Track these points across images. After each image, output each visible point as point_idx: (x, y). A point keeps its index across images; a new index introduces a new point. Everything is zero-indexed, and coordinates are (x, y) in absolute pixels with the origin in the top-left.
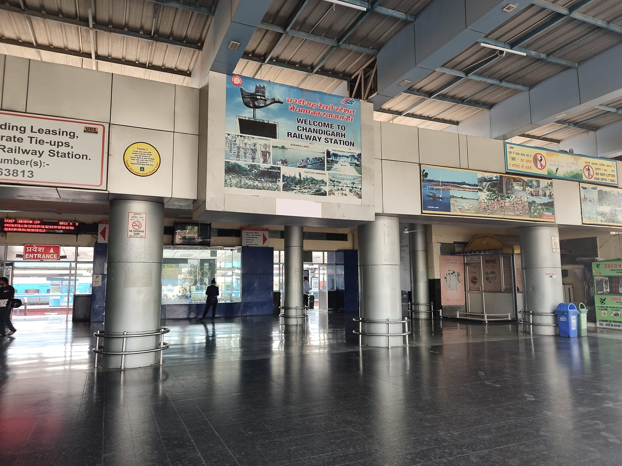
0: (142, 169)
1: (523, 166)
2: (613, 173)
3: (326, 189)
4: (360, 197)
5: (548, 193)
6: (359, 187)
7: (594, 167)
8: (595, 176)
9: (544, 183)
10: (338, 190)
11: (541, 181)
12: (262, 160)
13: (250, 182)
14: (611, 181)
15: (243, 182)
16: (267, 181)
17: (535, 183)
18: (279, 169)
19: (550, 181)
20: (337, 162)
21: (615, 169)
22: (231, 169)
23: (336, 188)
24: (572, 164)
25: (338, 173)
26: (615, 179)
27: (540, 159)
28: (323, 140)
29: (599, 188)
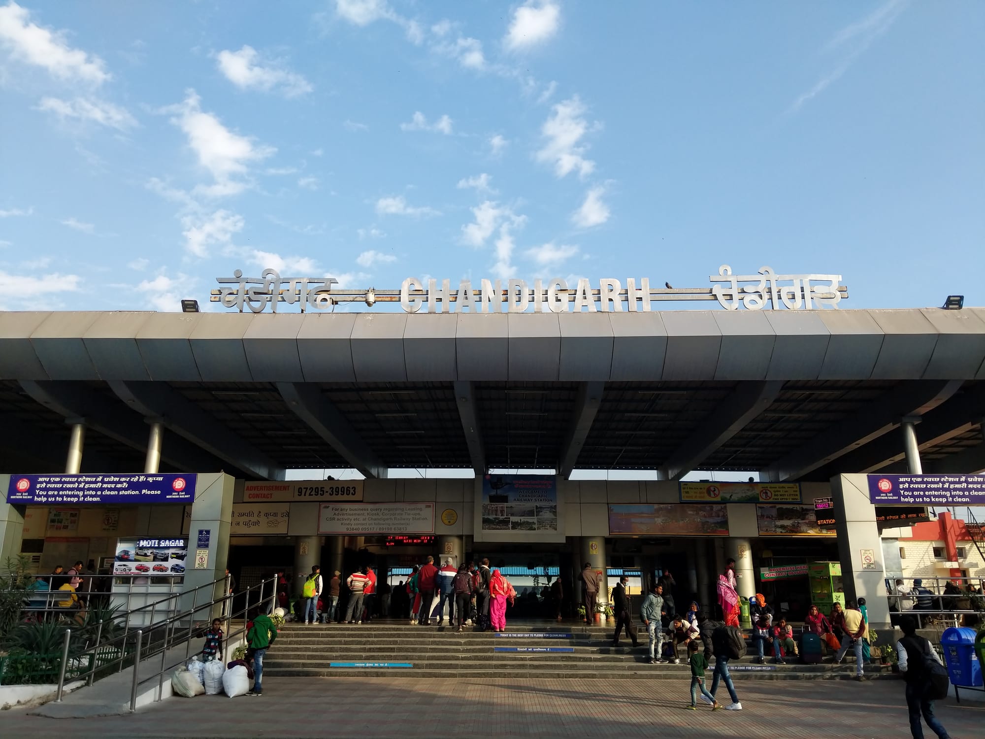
0: (449, 522)
1: (696, 497)
2: (796, 493)
3: (536, 526)
4: (556, 529)
5: (721, 514)
6: (555, 524)
7: (772, 490)
8: (773, 497)
9: (716, 508)
10: (543, 526)
11: (714, 506)
12: (500, 515)
13: (494, 527)
14: (793, 499)
15: (491, 527)
16: (503, 525)
17: (708, 508)
18: (509, 518)
19: (723, 506)
20: (542, 512)
21: (798, 489)
22: (486, 521)
23: (541, 526)
24: (748, 490)
25: (542, 517)
26: (798, 497)
27: (713, 489)
28: (533, 500)
29: (778, 506)
